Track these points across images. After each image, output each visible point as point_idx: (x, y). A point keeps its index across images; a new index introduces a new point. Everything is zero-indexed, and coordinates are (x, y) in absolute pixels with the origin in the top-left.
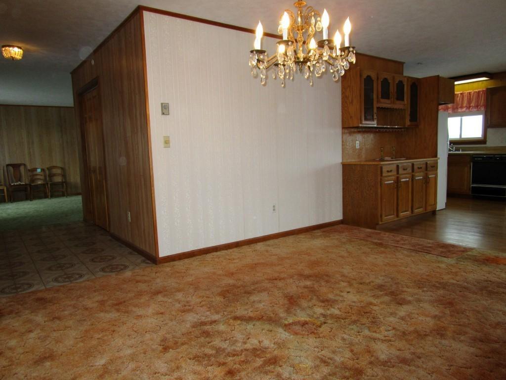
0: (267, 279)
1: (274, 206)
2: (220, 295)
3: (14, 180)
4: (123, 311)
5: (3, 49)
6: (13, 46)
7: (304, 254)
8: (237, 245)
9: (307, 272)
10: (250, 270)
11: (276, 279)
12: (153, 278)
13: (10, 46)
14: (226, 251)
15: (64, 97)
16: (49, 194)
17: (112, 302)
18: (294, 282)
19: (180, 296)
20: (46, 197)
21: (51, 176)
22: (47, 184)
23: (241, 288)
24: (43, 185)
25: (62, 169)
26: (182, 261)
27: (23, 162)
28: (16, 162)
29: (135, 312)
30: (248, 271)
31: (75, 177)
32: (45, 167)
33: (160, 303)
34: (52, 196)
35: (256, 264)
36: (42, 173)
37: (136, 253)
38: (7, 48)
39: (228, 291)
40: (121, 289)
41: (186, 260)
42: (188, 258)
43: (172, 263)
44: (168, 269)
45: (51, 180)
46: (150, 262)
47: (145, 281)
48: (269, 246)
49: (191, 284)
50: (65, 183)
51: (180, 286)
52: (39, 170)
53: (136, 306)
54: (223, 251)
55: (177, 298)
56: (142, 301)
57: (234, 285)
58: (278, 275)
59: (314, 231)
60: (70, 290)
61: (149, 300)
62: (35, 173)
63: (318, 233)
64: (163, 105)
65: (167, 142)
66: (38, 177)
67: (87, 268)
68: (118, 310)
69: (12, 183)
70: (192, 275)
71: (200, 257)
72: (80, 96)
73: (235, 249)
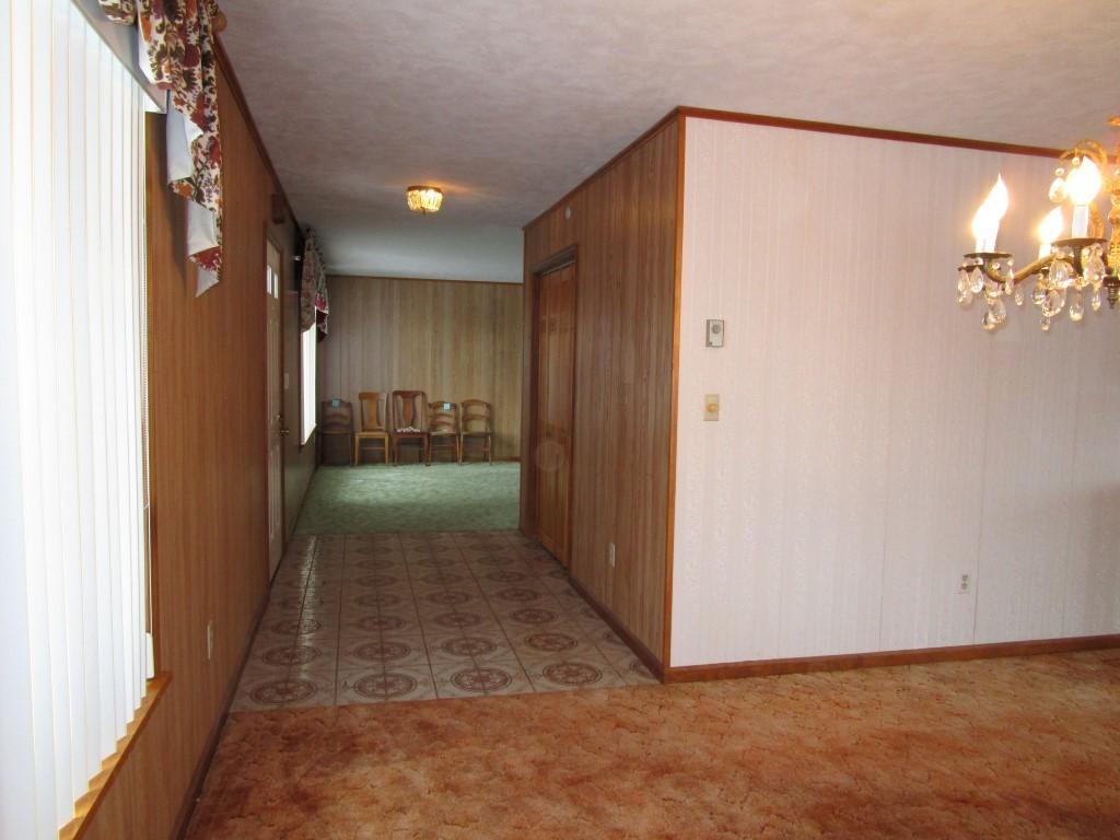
0: (941, 796)
1: (965, 578)
2: (812, 817)
3: (403, 423)
4: (586, 805)
5: (410, 193)
6: (426, 188)
7: (1050, 732)
8: (858, 663)
9: (1061, 798)
10: (890, 752)
11: (965, 801)
12: (653, 722)
13: (420, 188)
14: (828, 676)
15: (507, 267)
16: (460, 455)
17: (562, 771)
18: (1021, 824)
19: (712, 794)
20: (454, 460)
21: (467, 419)
22: (459, 435)
23: (868, 808)
24: (453, 436)
25: (489, 406)
26: (720, 683)
27: (421, 389)
28: (408, 389)
29: (609, 816)
30: (886, 754)
31: (511, 425)
32: (459, 402)
33: (666, 804)
34: (466, 459)
35: (907, 736)
36: (452, 413)
37: (619, 640)
38: (416, 192)
39: (832, 808)
40: (584, 739)
41: (730, 682)
42: (736, 678)
43: (698, 685)
44: (688, 703)
45: (466, 429)
46: (647, 671)
47: (637, 728)
48: (942, 679)
49: (742, 765)
50: (490, 436)
51: (715, 762)
52: (447, 406)
53: (613, 797)
54: (819, 674)
55: (706, 799)
56: (627, 785)
57: (849, 794)
58: (971, 787)
59: (1077, 655)
60: (482, 713)
61: (641, 788)
62: (439, 411)
63: (1089, 663)
64: (711, 325)
65: (712, 410)
66: (445, 419)
67: (519, 660)
68: (574, 800)
69: (400, 426)
70: (743, 734)
71: (761, 680)
72: (536, 277)
73: (851, 674)
